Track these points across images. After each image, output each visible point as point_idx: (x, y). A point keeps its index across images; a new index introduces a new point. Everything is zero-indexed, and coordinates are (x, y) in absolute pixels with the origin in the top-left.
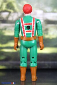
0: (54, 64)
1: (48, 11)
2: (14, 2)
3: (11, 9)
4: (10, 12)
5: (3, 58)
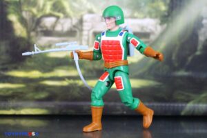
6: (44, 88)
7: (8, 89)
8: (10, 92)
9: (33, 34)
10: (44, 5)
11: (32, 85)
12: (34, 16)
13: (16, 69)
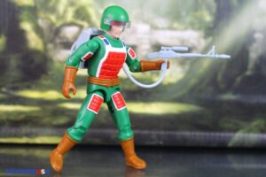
0: (170, 136)
1: (160, 26)
2: (90, 5)
3: (83, 19)
4: (81, 27)
5: (62, 120)
6: (64, 112)
7: (20, 113)
8: (22, 116)
9: (50, 46)
10: (65, 12)
11: (49, 108)
12: (52, 25)
13: (29, 88)
